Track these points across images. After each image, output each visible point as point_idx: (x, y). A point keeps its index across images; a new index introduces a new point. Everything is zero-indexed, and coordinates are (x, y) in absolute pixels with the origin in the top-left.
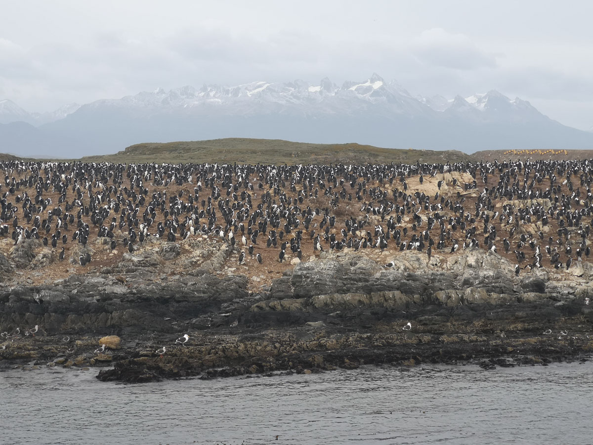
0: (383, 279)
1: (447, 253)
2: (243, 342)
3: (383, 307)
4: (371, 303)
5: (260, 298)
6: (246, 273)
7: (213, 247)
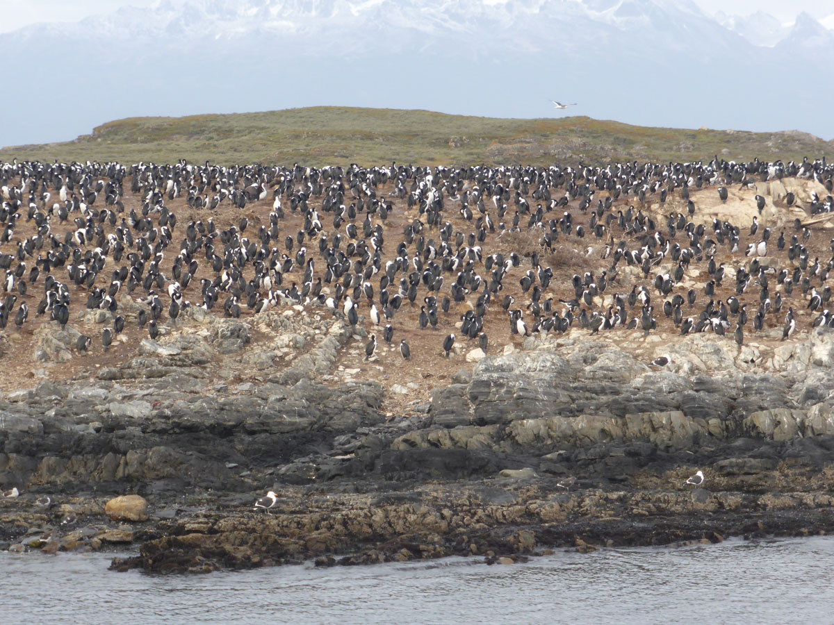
0: (648, 388)
1: (774, 339)
2: (381, 507)
3: (649, 441)
4: (625, 436)
5: (409, 426)
6: (380, 378)
7: (315, 328)
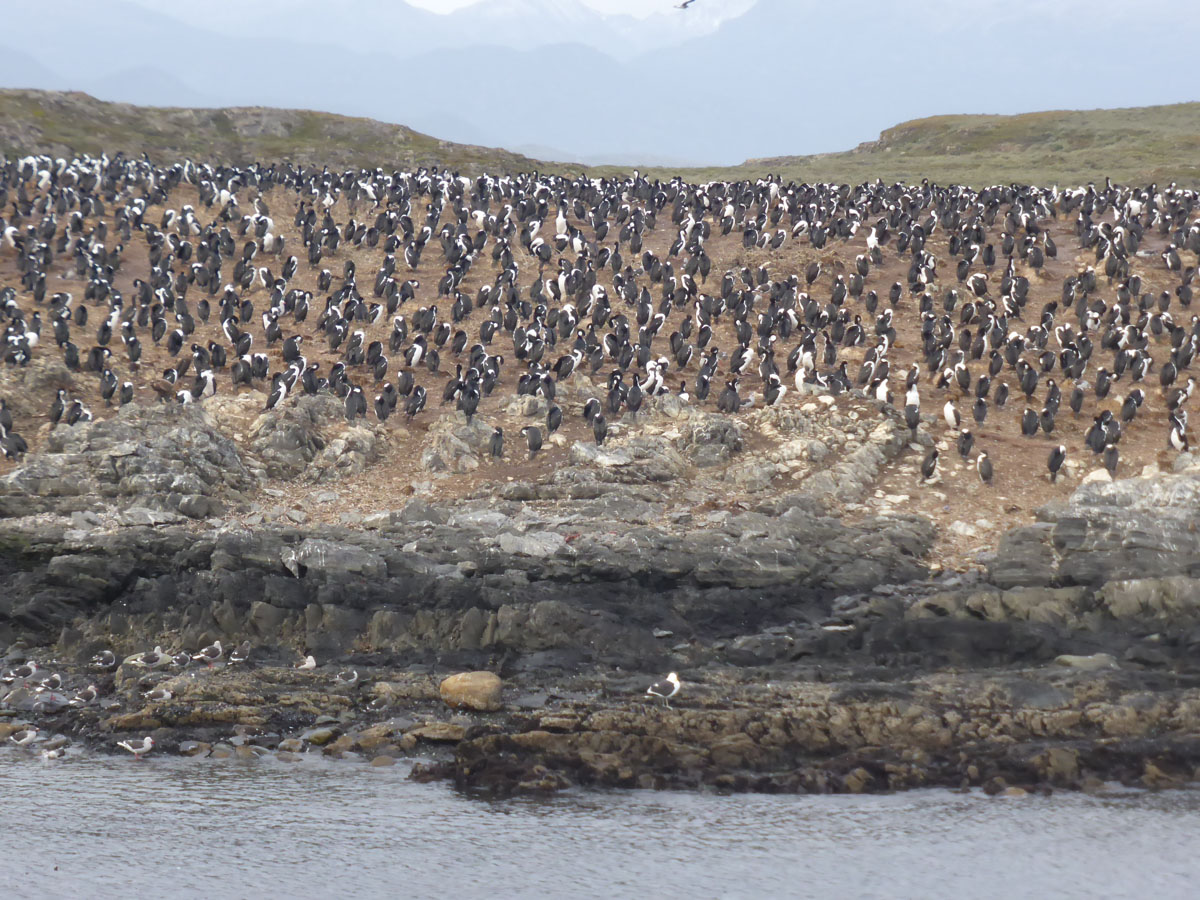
2: (845, 704)
5: (956, 584)
6: (937, 510)
7: (848, 432)
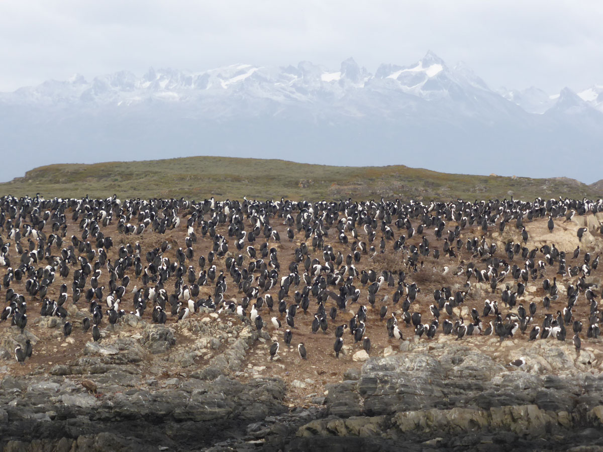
0: (508, 386)
3: (509, 430)
4: (490, 425)
5: (309, 415)
6: (282, 374)
7: (228, 333)
